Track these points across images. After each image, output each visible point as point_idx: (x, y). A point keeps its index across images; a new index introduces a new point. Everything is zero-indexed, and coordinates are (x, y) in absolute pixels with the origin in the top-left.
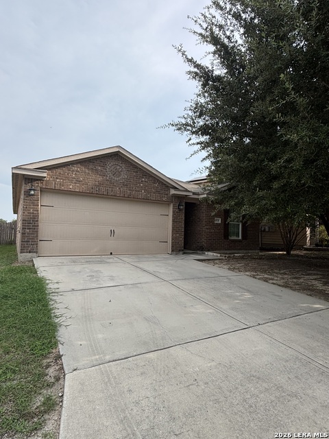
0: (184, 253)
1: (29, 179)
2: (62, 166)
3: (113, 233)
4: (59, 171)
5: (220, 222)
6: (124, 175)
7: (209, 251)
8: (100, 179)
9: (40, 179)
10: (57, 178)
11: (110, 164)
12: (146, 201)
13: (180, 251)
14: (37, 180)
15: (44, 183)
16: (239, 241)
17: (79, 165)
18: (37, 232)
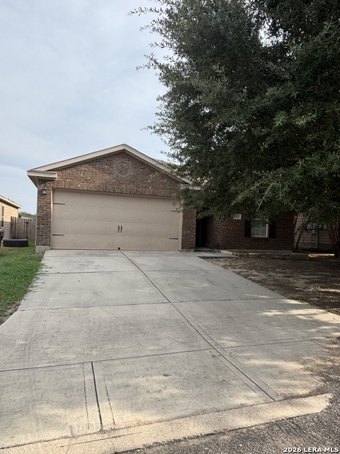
0: (196, 251)
1: (42, 180)
2: (71, 167)
3: (120, 229)
4: (68, 171)
5: (240, 218)
6: (131, 172)
7: (225, 249)
8: (107, 177)
9: (52, 180)
10: (67, 178)
11: (117, 162)
12: (154, 196)
13: (191, 248)
14: (50, 181)
15: (55, 183)
16: (265, 239)
17: (87, 165)
18: (50, 227)
